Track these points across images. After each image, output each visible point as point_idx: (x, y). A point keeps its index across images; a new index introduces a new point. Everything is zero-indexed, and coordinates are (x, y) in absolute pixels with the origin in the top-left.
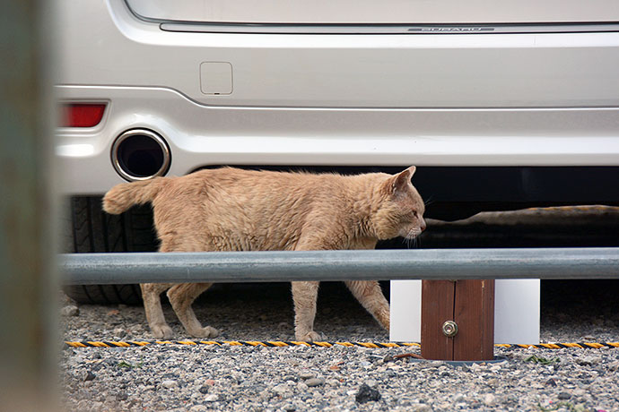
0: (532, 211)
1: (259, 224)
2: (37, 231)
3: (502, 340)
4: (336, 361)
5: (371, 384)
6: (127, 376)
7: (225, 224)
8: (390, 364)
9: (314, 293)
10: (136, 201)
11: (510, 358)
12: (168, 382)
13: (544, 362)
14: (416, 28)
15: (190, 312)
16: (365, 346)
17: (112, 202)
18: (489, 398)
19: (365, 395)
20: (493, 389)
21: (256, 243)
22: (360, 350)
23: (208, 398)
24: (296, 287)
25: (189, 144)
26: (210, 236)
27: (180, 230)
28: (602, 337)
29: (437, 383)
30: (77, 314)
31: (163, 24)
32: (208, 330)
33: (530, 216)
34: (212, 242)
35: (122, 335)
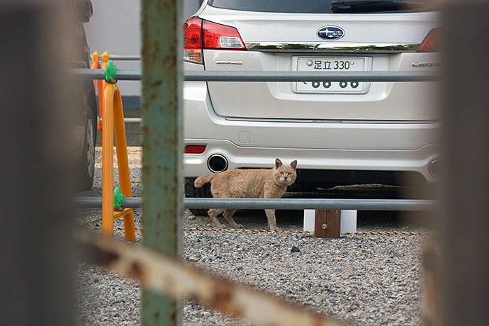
0: (356, 186)
1: (249, 188)
2: (175, 190)
3: (343, 231)
4: (285, 238)
5: (296, 246)
6: (211, 241)
7: (236, 189)
8: (304, 239)
9: (274, 213)
10: (205, 182)
11: (346, 237)
12: (225, 244)
13: (358, 239)
14: (315, 120)
15: (232, 219)
16: (295, 232)
17: (197, 183)
18: (338, 252)
19: (294, 250)
20: (339, 249)
21: (248, 195)
22: (293, 234)
23: (239, 249)
24: (267, 211)
25: (235, 160)
26: (230, 194)
27: (220, 192)
28: (378, 231)
29: (320, 246)
30: (195, 218)
31: (226, 118)
32: (240, 225)
33: (355, 187)
34: (231, 195)
35: (210, 227)
